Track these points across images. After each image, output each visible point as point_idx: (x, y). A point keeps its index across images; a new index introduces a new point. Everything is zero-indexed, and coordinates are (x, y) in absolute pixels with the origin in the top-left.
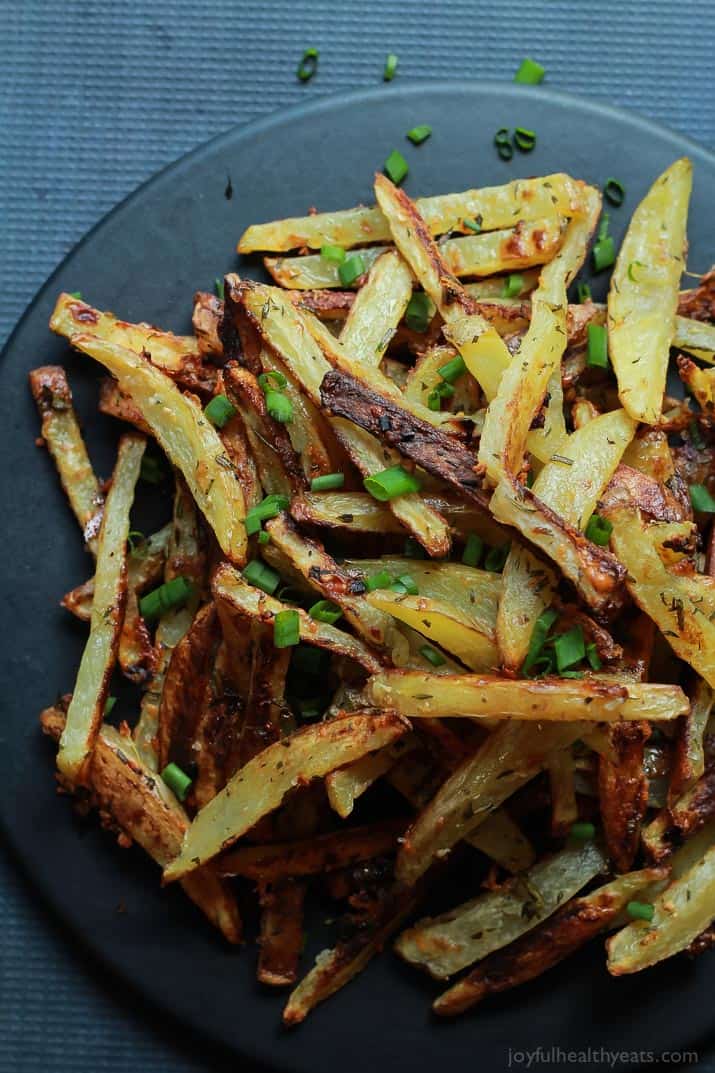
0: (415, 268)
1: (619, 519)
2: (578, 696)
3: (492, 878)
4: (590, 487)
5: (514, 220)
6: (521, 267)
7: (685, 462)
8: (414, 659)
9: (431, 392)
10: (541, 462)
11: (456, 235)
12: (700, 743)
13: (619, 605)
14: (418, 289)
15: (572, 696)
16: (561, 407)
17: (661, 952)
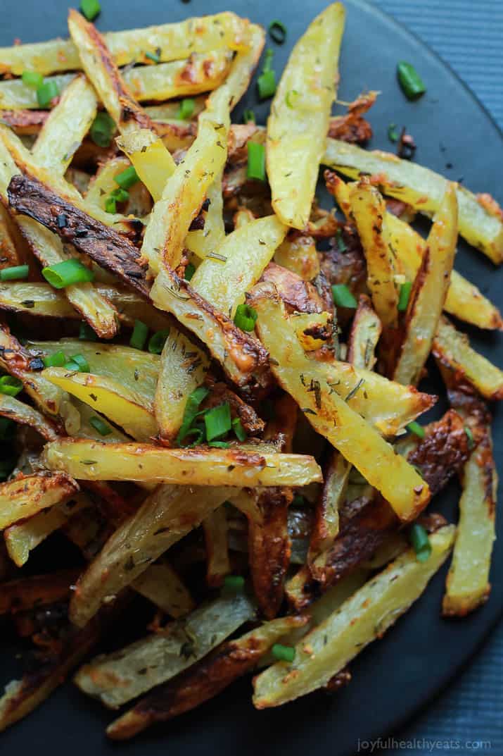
0: (99, 91)
1: (263, 308)
2: (222, 464)
3: (157, 621)
4: (240, 281)
5: (187, 53)
6: (193, 93)
7: (332, 264)
8: (85, 429)
9: (108, 197)
10: (200, 259)
11: (138, 65)
12: (336, 507)
13: (264, 385)
14: (102, 110)
15: (216, 464)
16: (221, 213)
17: (301, 688)
